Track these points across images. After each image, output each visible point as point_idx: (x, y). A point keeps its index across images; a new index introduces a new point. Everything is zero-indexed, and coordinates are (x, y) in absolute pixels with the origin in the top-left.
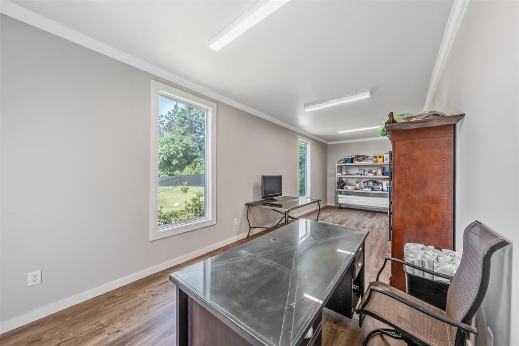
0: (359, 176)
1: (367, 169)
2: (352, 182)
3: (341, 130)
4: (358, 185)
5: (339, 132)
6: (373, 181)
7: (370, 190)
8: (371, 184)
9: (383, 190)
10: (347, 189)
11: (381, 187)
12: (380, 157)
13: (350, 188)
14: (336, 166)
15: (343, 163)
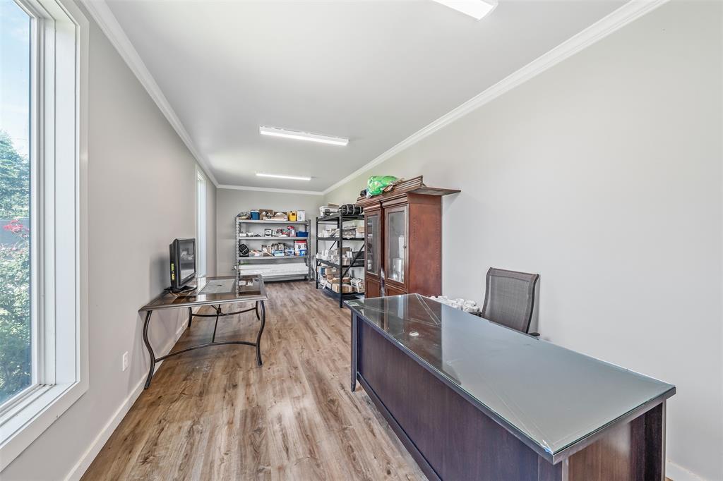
0: (267, 237)
1: (275, 229)
2: (257, 245)
3: (261, 172)
4: (265, 250)
5: (259, 175)
6: (284, 245)
7: (283, 254)
8: (281, 247)
9: (295, 254)
10: (253, 255)
11: (293, 251)
12: (293, 214)
13: (257, 255)
14: (237, 223)
15: (247, 219)
